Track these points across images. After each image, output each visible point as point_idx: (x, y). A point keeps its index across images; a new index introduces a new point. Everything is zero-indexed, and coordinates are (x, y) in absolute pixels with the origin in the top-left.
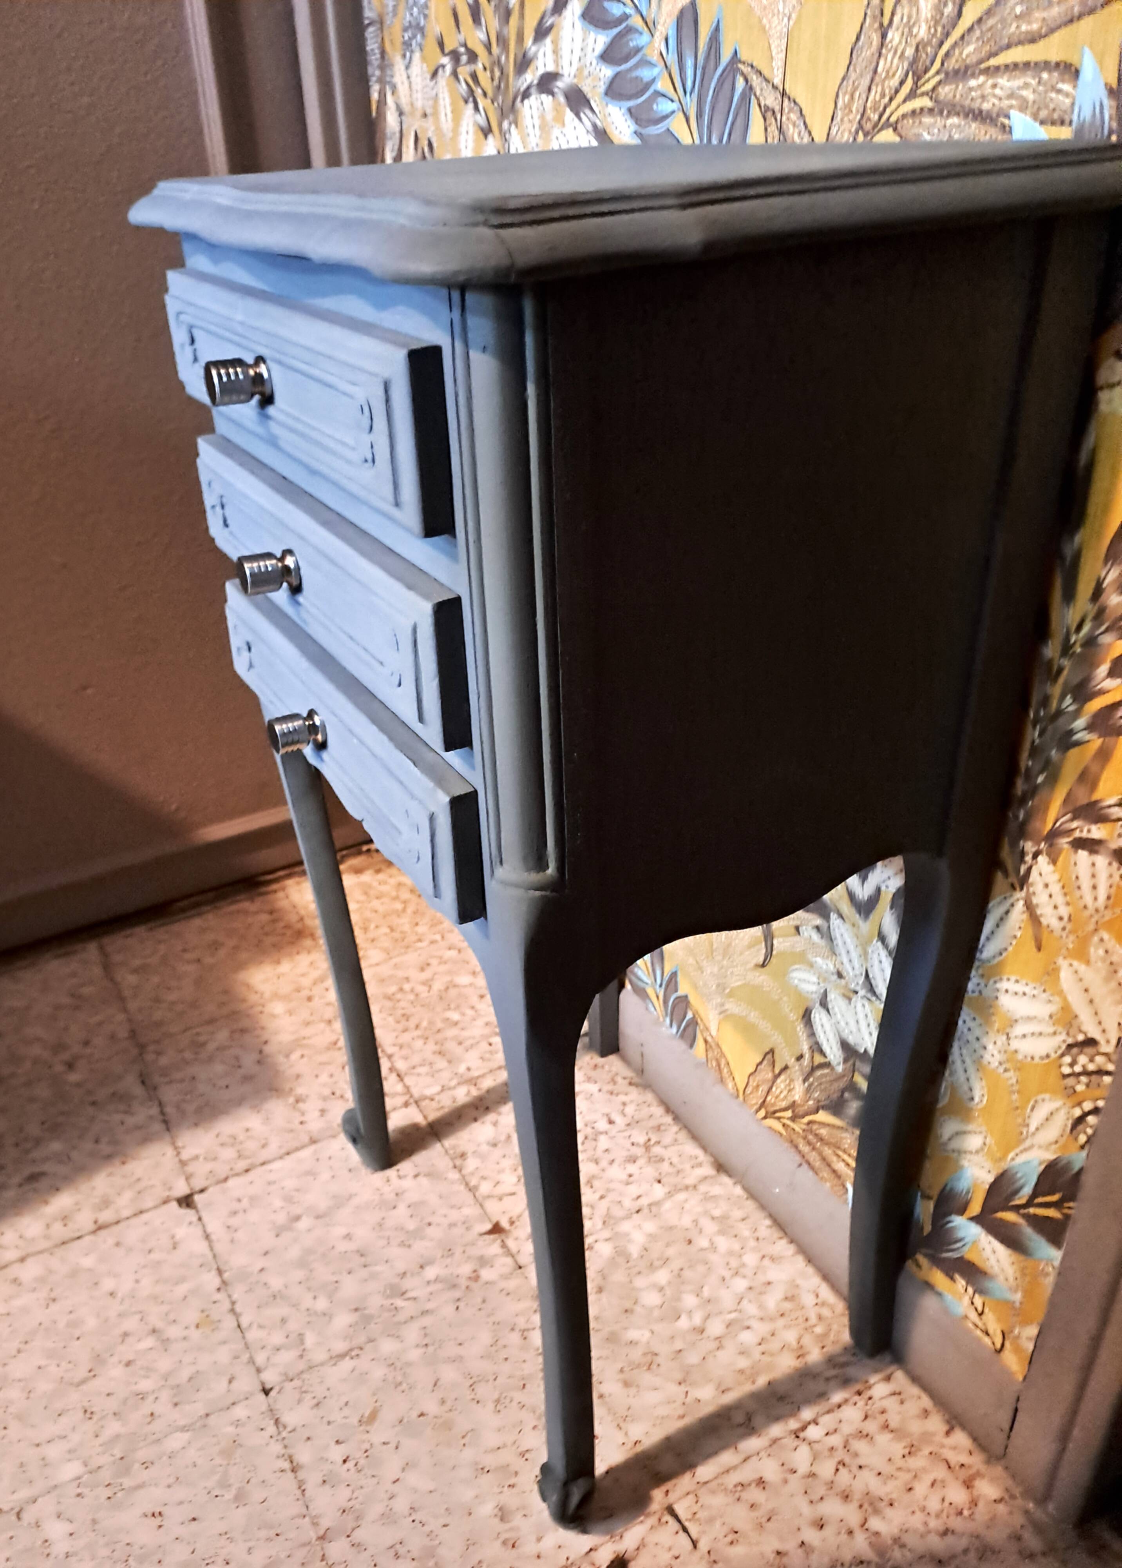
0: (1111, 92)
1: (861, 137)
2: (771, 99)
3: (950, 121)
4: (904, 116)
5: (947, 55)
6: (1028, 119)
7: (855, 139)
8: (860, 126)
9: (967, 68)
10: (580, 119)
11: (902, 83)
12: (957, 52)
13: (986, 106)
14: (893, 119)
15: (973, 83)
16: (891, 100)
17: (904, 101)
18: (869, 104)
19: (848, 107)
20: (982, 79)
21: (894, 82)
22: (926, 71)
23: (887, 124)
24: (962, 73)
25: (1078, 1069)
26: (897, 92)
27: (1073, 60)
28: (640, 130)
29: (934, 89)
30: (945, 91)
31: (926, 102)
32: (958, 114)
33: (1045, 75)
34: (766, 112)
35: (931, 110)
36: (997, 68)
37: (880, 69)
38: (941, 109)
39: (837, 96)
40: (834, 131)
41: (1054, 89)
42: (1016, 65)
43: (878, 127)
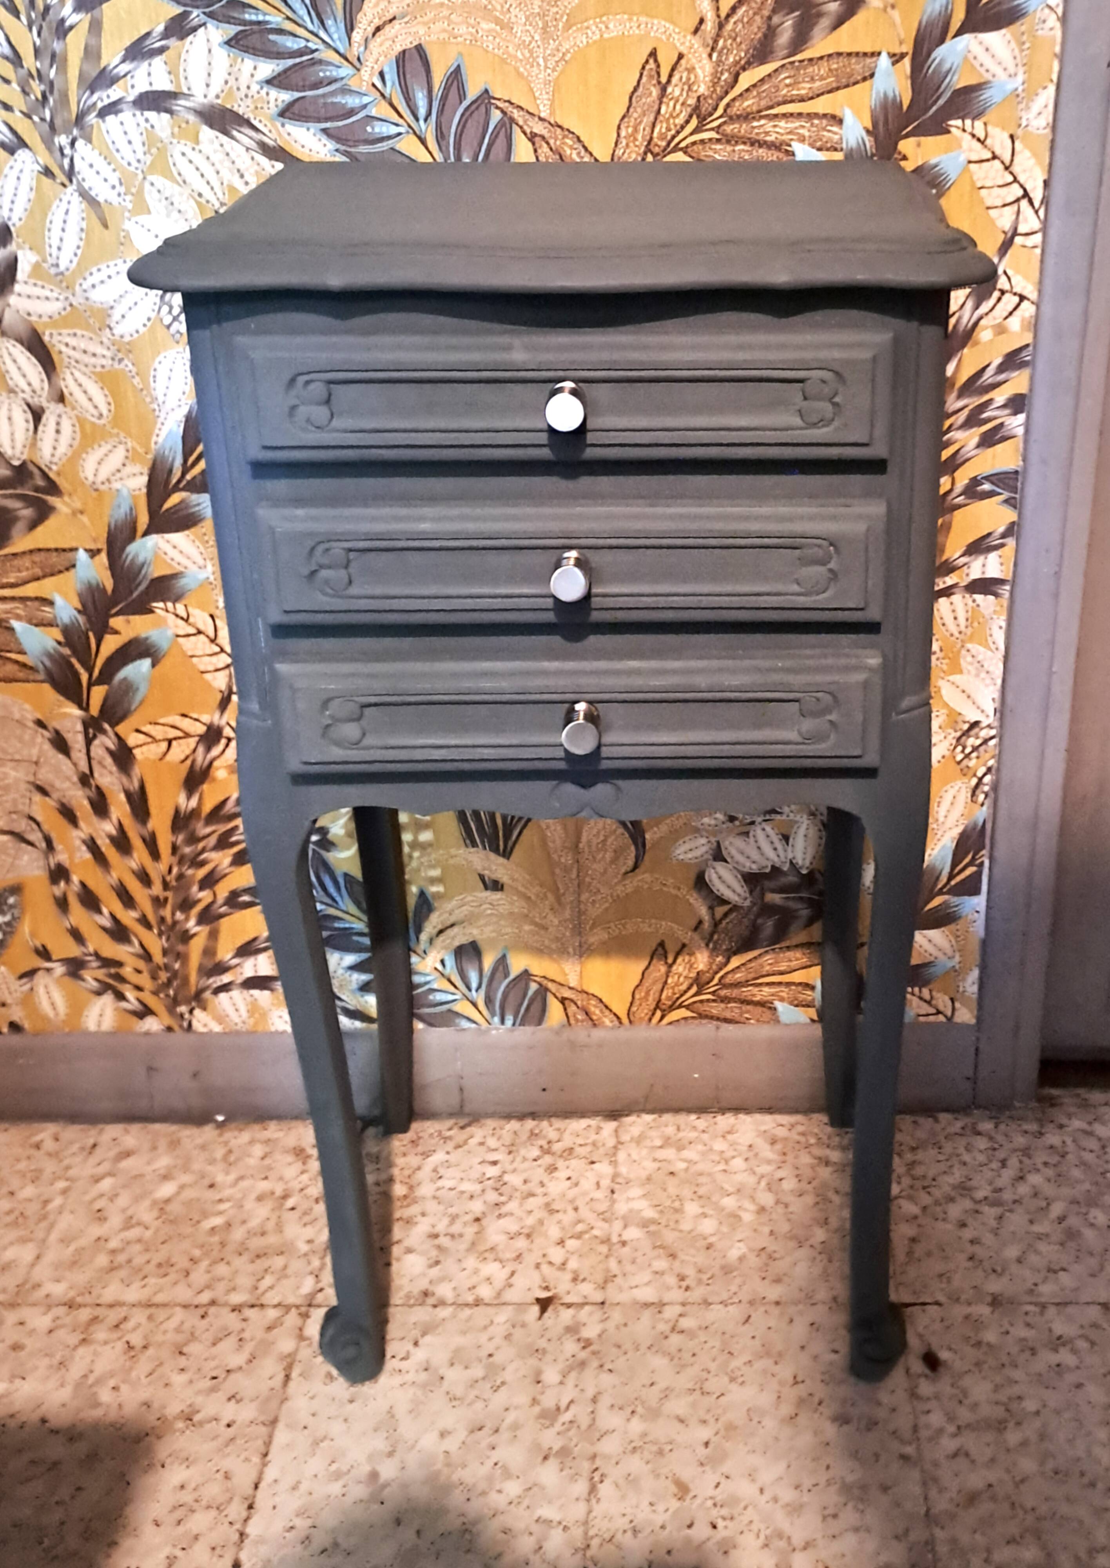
0: (868, 132)
1: (650, 158)
2: (539, 128)
3: (738, 148)
4: (694, 143)
5: (728, 105)
6: (806, 147)
7: (644, 159)
8: (648, 150)
9: (748, 114)
10: (232, 138)
11: (687, 122)
12: (737, 104)
13: (768, 138)
14: (683, 145)
15: (755, 124)
16: (678, 132)
17: (692, 134)
18: (655, 135)
19: (633, 136)
20: (763, 122)
21: (680, 121)
22: (711, 114)
23: (676, 149)
24: (746, 117)
25: (968, 750)
26: (683, 127)
27: (838, 113)
28: (343, 148)
29: (719, 126)
30: (729, 129)
31: (713, 135)
32: (744, 143)
33: (816, 122)
34: (532, 138)
35: (718, 141)
36: (776, 116)
37: (663, 111)
38: (729, 139)
39: (619, 127)
40: (619, 152)
41: (824, 129)
42: (792, 115)
43: (666, 152)
